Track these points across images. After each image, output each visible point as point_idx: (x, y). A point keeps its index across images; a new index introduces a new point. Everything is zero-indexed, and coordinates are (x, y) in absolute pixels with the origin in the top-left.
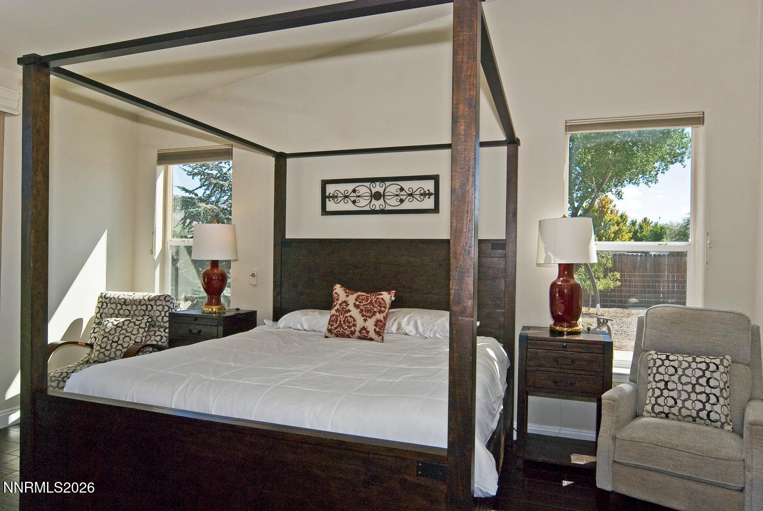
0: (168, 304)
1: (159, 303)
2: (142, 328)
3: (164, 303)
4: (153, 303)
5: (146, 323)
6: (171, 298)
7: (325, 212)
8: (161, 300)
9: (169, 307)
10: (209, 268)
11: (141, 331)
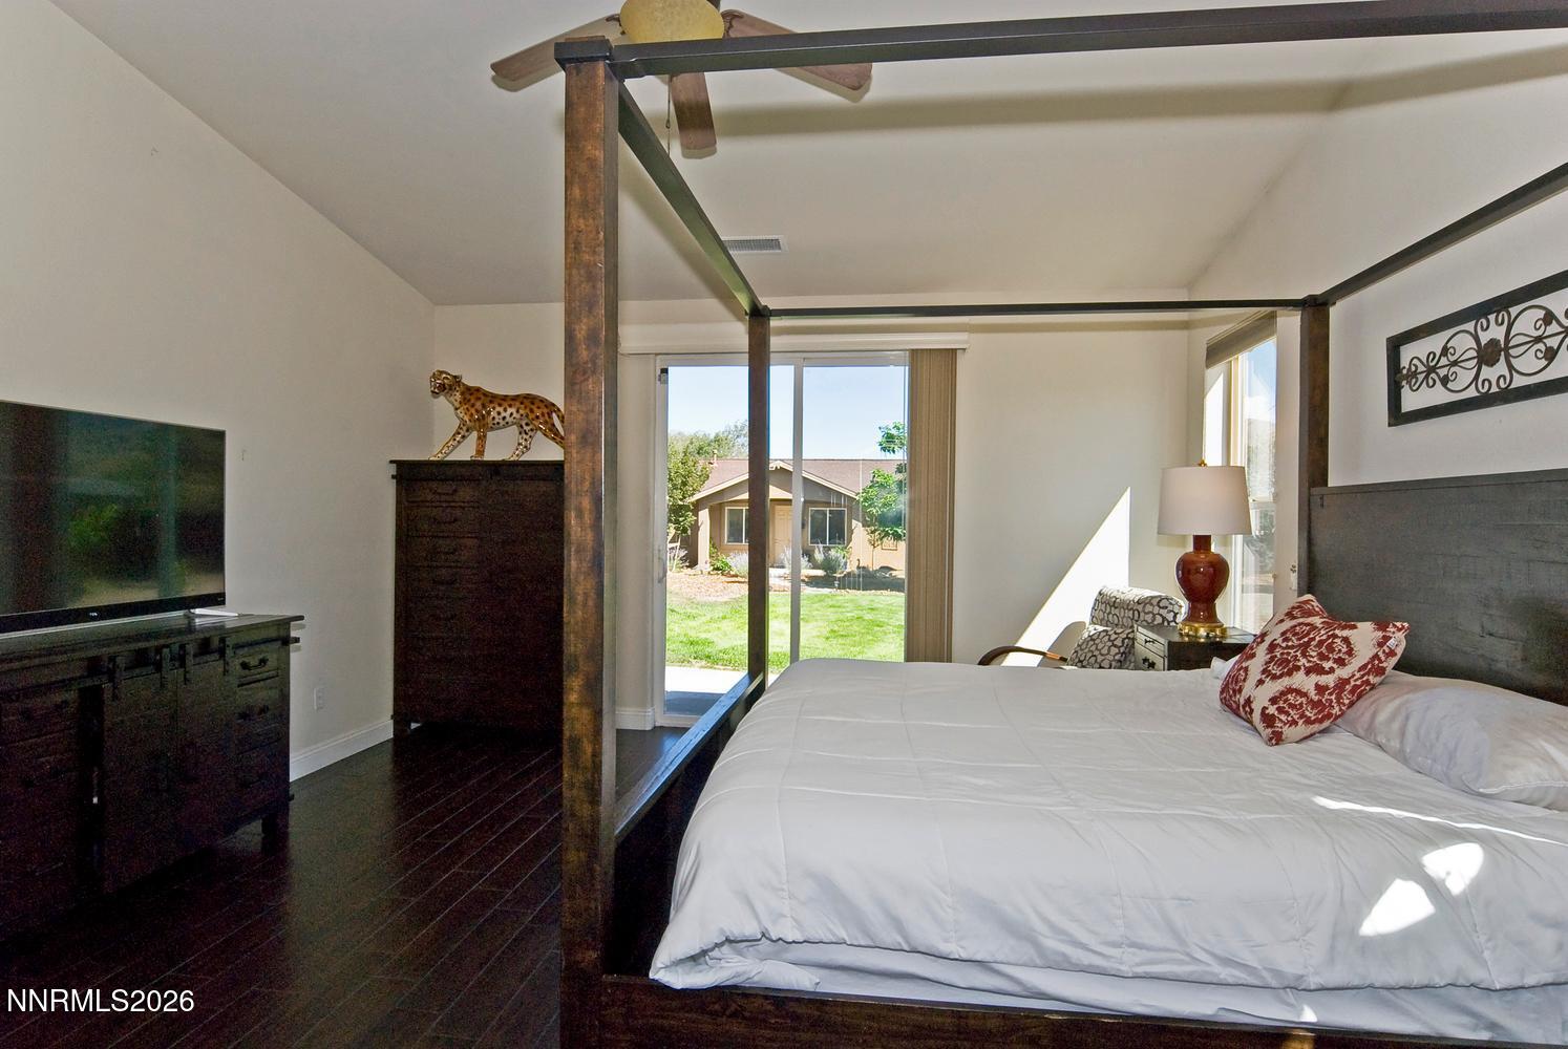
0: (1163, 612)
1: (1149, 608)
2: (1115, 646)
3: (1156, 609)
4: (1140, 608)
5: (1124, 639)
6: (1171, 604)
7: (1398, 416)
8: (1152, 604)
9: (1164, 618)
10: (1190, 549)
11: (1114, 650)
